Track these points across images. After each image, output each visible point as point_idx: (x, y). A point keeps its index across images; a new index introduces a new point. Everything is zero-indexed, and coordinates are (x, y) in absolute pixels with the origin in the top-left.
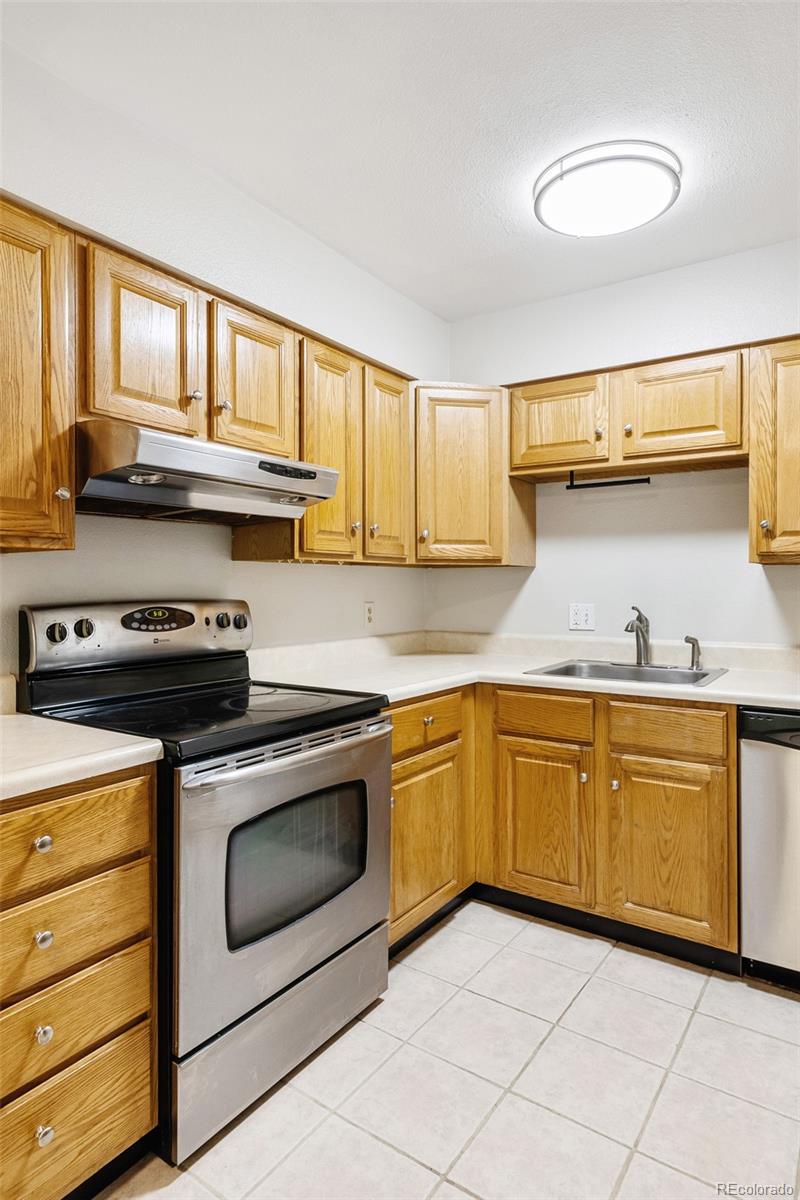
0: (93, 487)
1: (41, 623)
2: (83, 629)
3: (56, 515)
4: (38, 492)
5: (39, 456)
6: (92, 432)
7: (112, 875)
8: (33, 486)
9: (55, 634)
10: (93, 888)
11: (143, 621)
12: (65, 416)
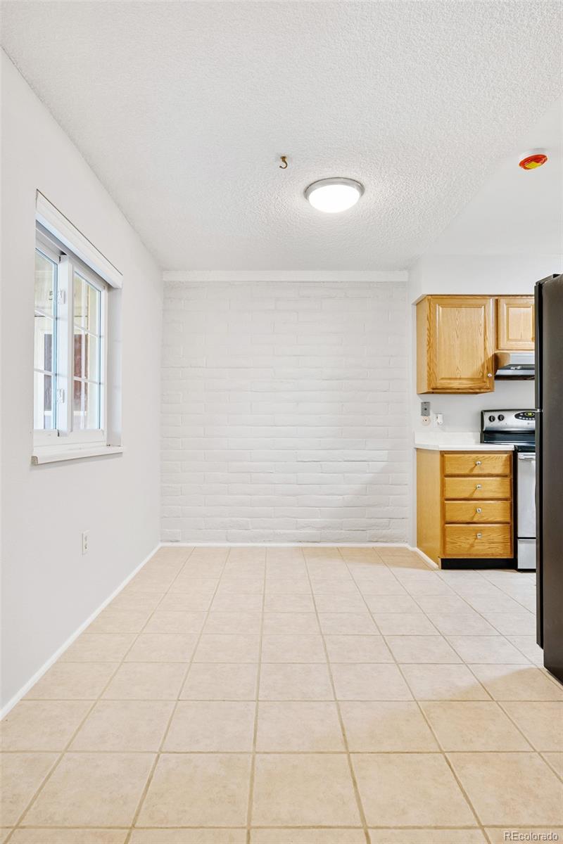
0: (500, 372)
1: (486, 416)
2: (501, 418)
3: (488, 381)
4: (483, 376)
5: (483, 366)
6: (499, 355)
7: (498, 479)
8: (481, 374)
9: (492, 419)
10: (492, 480)
11: (524, 416)
12: (491, 353)
